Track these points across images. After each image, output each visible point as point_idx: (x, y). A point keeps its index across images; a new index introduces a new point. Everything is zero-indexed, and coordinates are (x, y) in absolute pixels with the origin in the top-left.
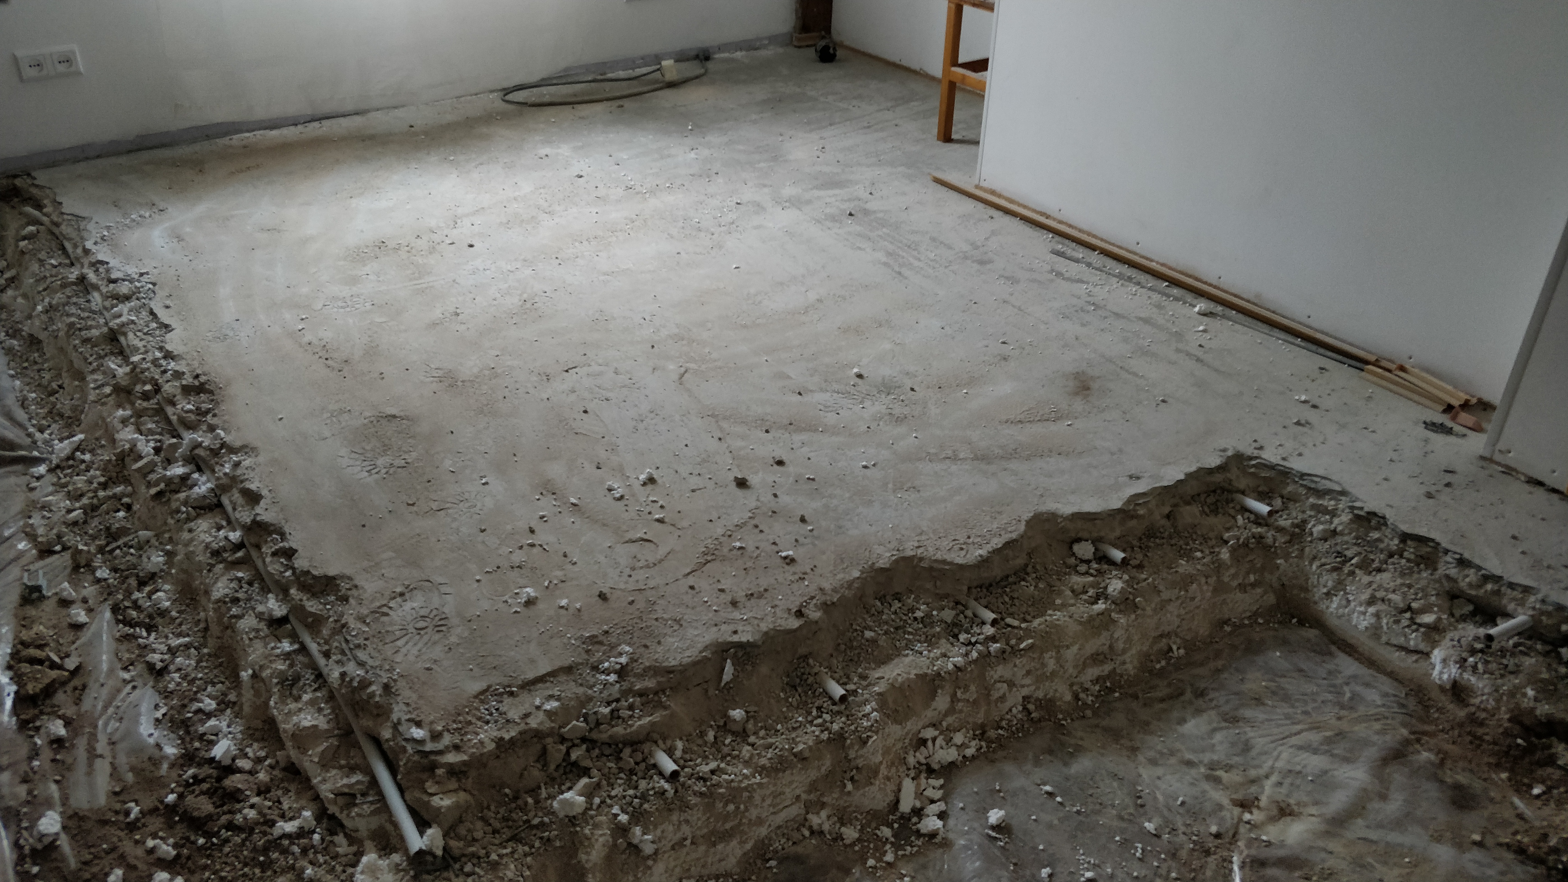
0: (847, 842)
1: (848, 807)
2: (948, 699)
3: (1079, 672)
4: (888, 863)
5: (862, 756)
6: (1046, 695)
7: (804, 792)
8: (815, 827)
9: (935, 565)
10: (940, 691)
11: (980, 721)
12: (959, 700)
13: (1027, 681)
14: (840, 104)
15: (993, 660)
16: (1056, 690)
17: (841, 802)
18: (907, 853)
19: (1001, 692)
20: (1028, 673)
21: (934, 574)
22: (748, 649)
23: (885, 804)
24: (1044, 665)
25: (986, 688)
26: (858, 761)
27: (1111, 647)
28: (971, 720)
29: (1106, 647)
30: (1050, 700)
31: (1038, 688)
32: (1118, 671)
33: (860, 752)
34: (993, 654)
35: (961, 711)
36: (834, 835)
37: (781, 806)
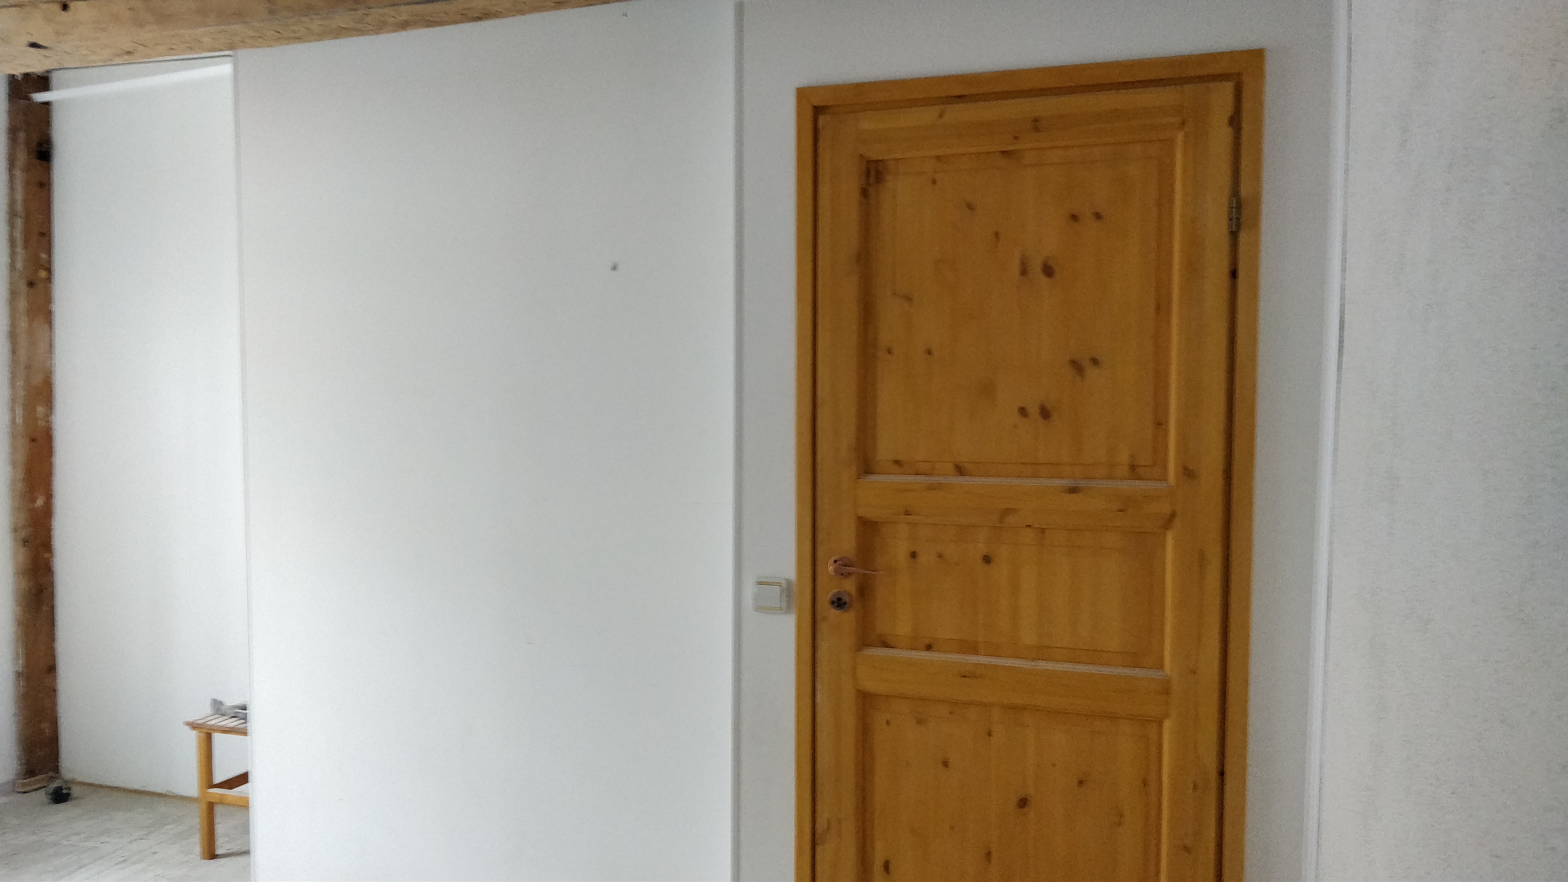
14: (87, 844)
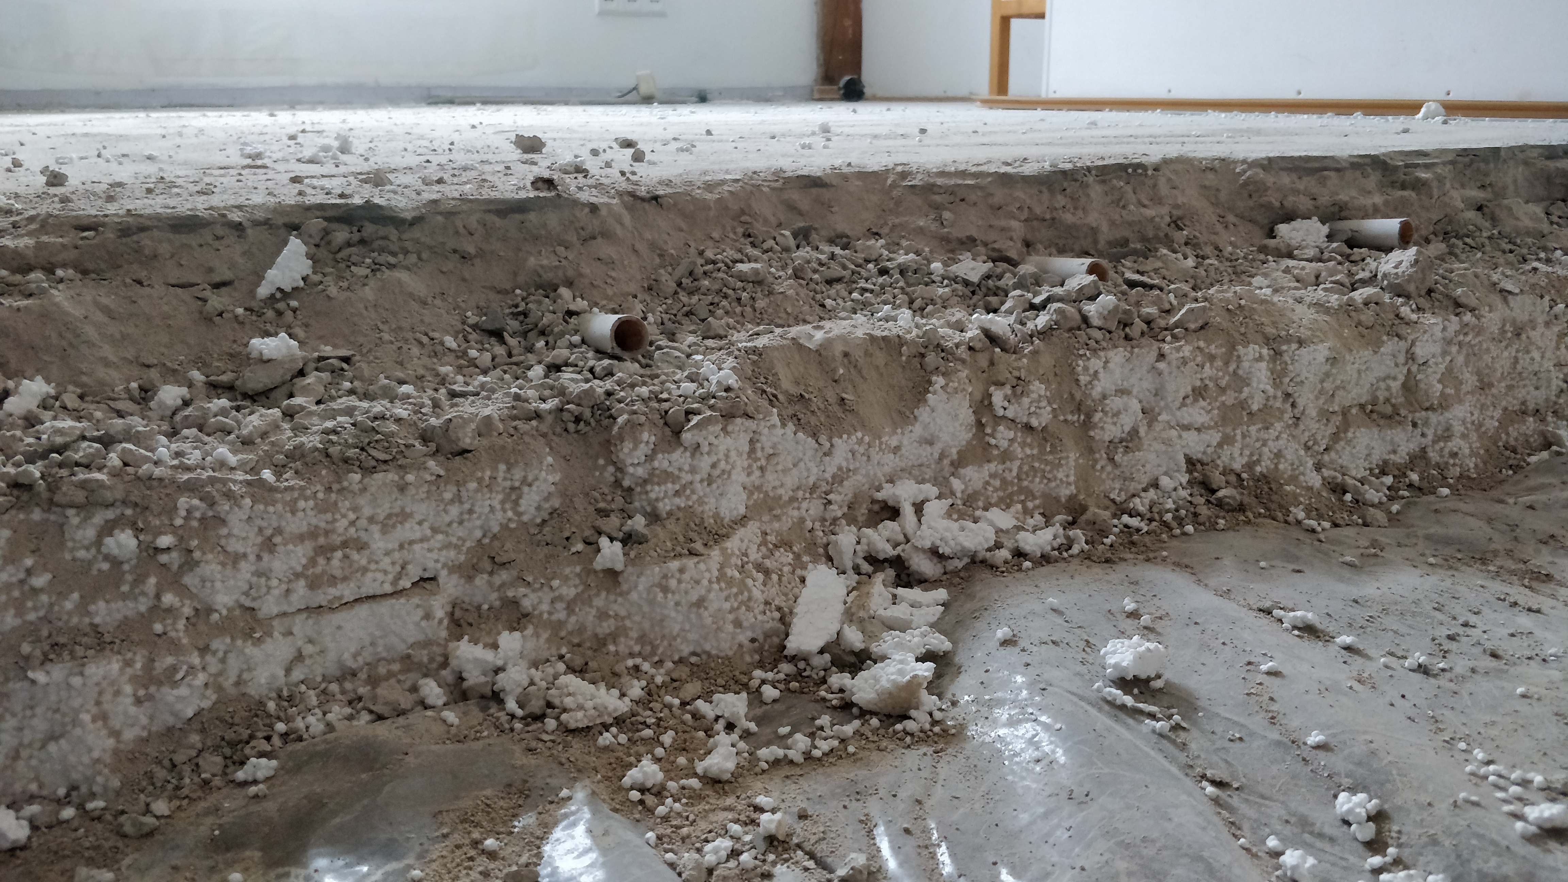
0: (576, 719)
1: (614, 637)
2: (967, 415)
3: (1336, 437)
4: (714, 782)
5: (668, 476)
6: (1250, 466)
7: (454, 569)
8: (474, 678)
9: (940, 181)
10: (939, 381)
11: (1065, 492)
12: (998, 420)
13: (1197, 414)
15: (1098, 334)
16: (1279, 455)
17: (587, 616)
18: (795, 755)
19: (1127, 422)
20: (1199, 393)
21: (937, 198)
22: (369, 229)
23: (744, 637)
24: (1240, 381)
25: (1079, 408)
26: (656, 491)
27: (1409, 387)
28: (1038, 486)
29: (1396, 385)
30: (1265, 478)
31: (1227, 440)
32: (1434, 456)
33: (661, 462)
34: (1096, 322)
35: (1006, 456)
36: (536, 706)
37: (347, 591)
